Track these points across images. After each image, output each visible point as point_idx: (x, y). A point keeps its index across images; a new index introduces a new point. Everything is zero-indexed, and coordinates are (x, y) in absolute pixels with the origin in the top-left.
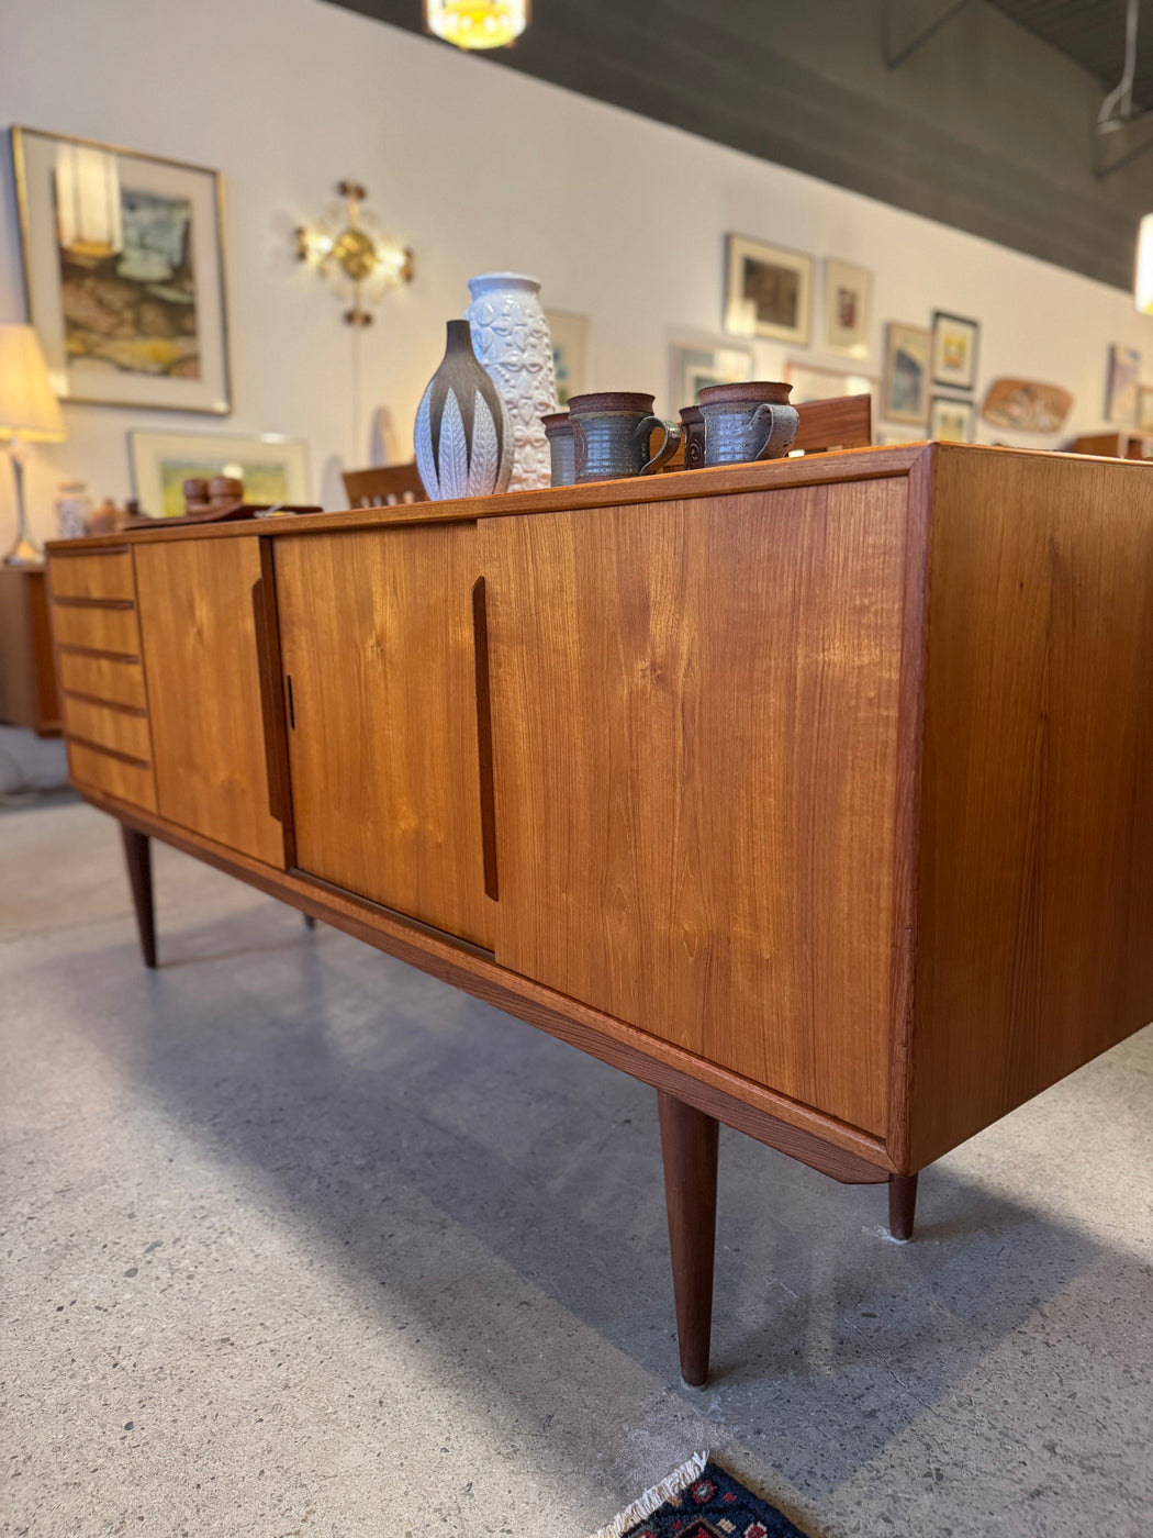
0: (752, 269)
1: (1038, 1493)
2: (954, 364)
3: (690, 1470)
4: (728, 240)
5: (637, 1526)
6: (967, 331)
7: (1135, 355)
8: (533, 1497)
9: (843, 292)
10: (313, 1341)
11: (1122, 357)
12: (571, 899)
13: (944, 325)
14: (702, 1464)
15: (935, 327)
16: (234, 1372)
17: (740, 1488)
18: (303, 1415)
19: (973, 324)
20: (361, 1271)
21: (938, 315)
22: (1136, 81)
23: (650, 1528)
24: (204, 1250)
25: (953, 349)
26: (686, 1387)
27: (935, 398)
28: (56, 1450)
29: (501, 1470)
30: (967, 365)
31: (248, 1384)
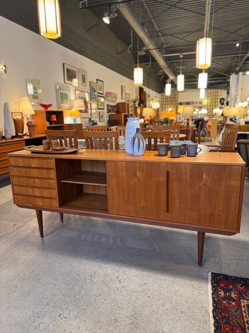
0: (68, 70)
1: (237, 264)
2: (100, 90)
3: (210, 274)
4: (64, 64)
5: (211, 281)
6: (102, 83)
7: (125, 87)
8: (199, 283)
9: (83, 75)
10: (156, 279)
11: (123, 88)
12: (185, 211)
13: (98, 81)
14: (211, 273)
15: (97, 82)
16: (152, 286)
17: (216, 273)
18: (166, 286)
19: (102, 82)
20: (150, 269)
21: (97, 80)
22: (133, 44)
23: (213, 280)
24: (125, 275)
25: (100, 87)
26: (200, 267)
27: (99, 96)
28: (144, 303)
29: (193, 282)
30: (102, 89)
31: (155, 287)
